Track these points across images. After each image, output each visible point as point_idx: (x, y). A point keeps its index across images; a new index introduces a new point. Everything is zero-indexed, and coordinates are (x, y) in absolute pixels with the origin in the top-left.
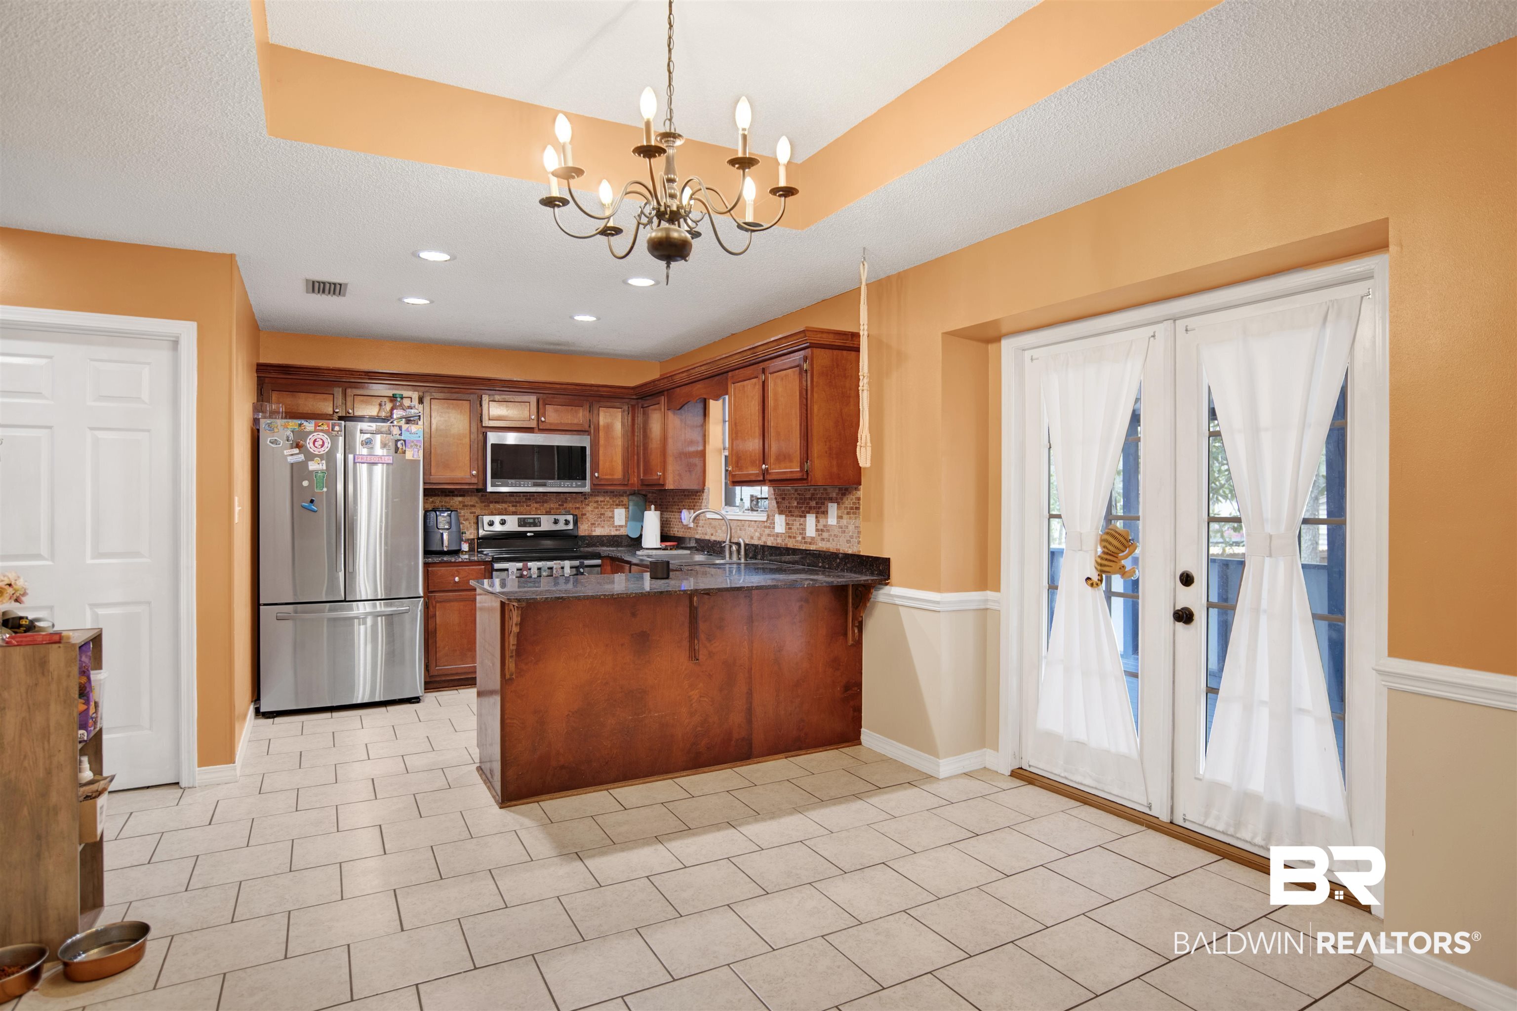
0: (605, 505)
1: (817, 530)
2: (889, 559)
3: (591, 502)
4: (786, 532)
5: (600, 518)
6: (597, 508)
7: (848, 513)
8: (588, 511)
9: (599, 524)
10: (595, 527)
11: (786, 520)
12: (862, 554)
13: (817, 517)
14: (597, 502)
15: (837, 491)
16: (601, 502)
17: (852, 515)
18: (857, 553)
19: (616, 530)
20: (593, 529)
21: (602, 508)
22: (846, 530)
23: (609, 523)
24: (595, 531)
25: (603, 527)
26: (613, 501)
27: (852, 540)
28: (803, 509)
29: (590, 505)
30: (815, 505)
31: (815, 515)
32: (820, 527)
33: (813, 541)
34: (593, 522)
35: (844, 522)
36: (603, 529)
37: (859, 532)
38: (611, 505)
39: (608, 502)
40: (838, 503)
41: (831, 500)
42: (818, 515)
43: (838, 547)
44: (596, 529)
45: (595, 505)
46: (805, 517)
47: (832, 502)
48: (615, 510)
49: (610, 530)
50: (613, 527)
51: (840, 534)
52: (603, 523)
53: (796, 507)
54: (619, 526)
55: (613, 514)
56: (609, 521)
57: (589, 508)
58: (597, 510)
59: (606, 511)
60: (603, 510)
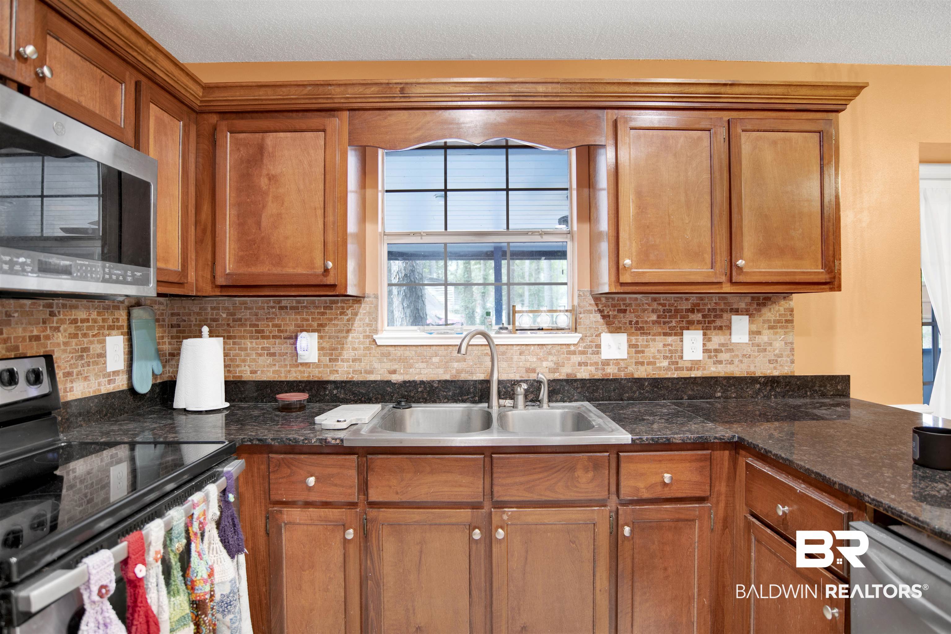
0: (89, 328)
1: (705, 351)
2: (849, 376)
3: (62, 322)
4: (630, 357)
5: (81, 357)
6: (76, 336)
7: (770, 328)
8: (58, 345)
9: (79, 373)
10: (72, 382)
11: (629, 341)
12: (796, 374)
13: (705, 334)
14: (75, 321)
15: (748, 299)
16: (83, 321)
17: (779, 330)
18: (790, 374)
19: (109, 382)
20: (69, 385)
21: (85, 335)
22: (769, 348)
23: (96, 367)
24: (71, 389)
25: (86, 378)
26: (104, 320)
27: (779, 359)
28: (674, 324)
29: (61, 329)
30: (701, 319)
31: (701, 332)
32: (711, 346)
33: (695, 364)
34: (68, 369)
35: (765, 338)
36: (86, 383)
37: (792, 350)
38: (101, 328)
39: (95, 321)
40: (751, 316)
41: (737, 312)
42: (708, 332)
43: (752, 369)
44: (74, 385)
45: (72, 329)
46: (682, 334)
47: (736, 315)
48: (108, 338)
49: (99, 384)
50: (104, 376)
51: (756, 354)
52: (86, 369)
53: (654, 322)
54: (114, 372)
55: (104, 348)
56: (97, 364)
57: (60, 338)
58: (74, 341)
59: (92, 342)
60: (85, 340)
